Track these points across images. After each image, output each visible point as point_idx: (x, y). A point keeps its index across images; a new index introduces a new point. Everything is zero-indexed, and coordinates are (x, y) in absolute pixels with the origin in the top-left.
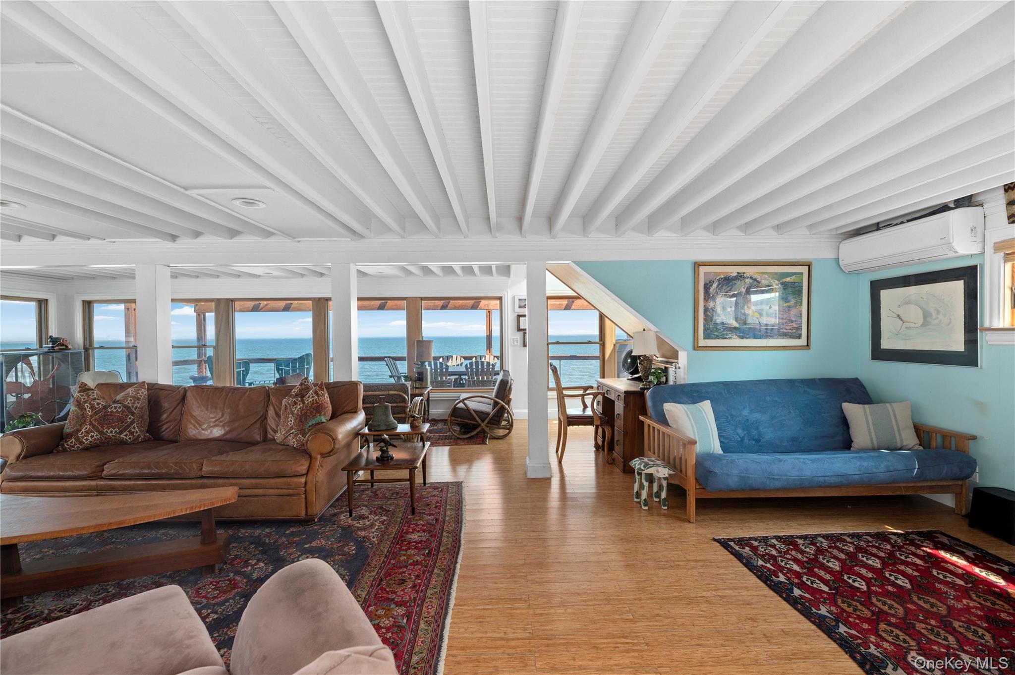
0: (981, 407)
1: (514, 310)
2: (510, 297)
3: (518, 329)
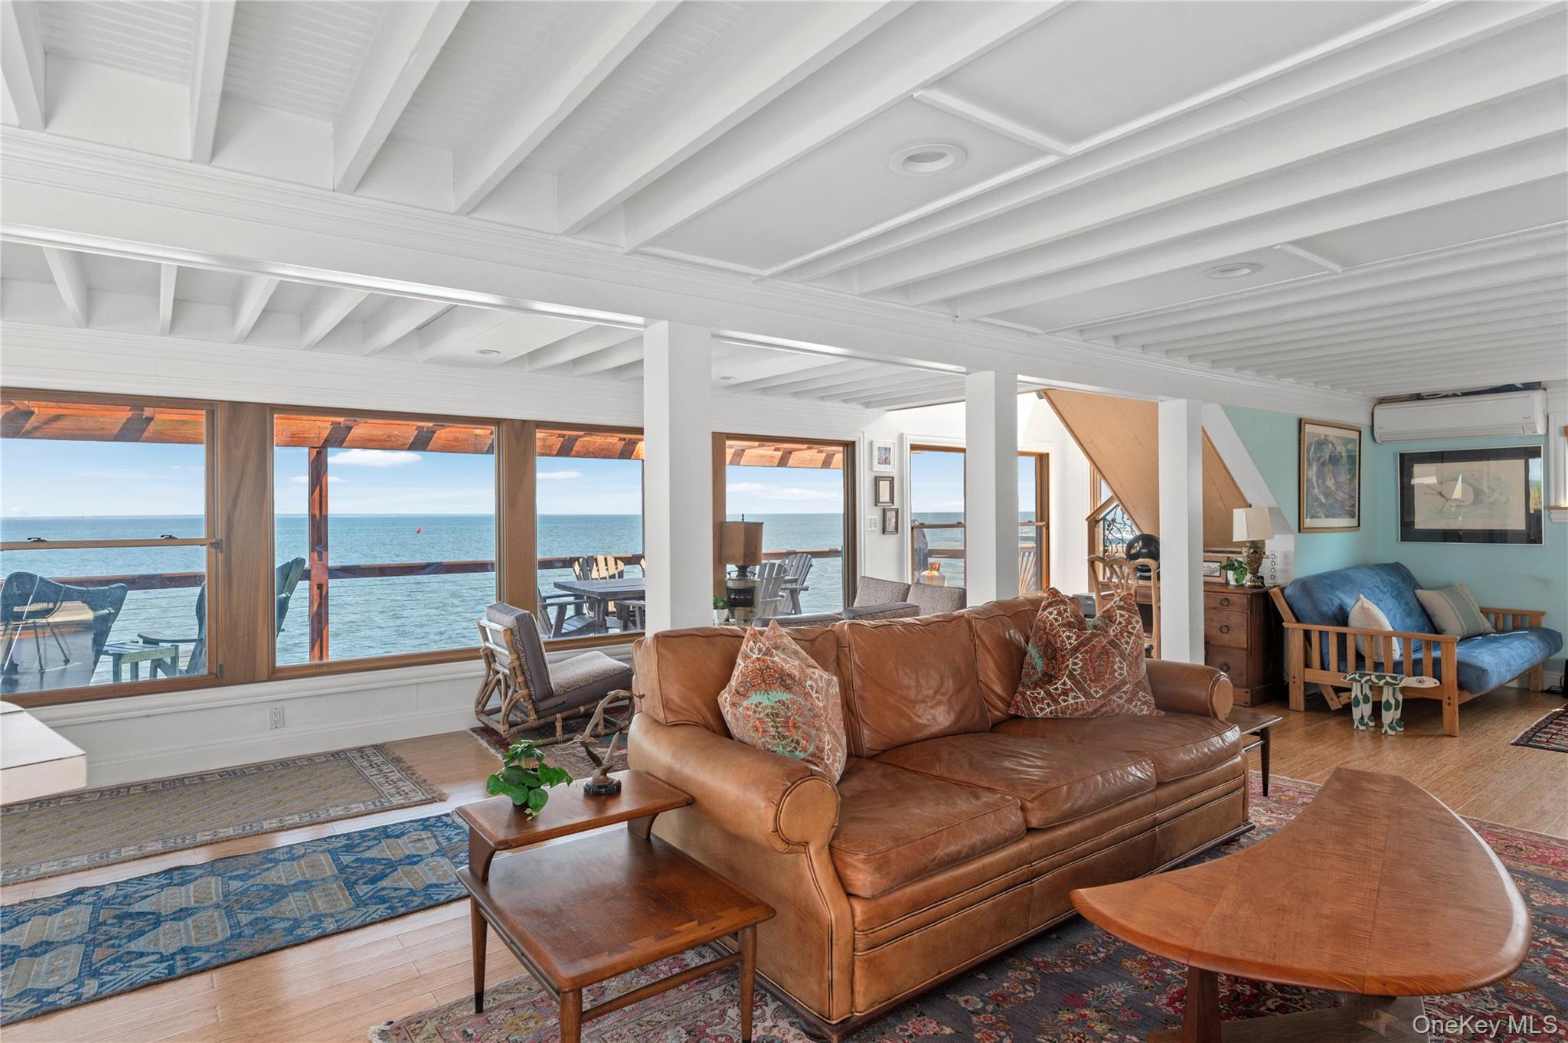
0: (1545, 583)
1: (871, 468)
2: (866, 442)
3: (877, 502)
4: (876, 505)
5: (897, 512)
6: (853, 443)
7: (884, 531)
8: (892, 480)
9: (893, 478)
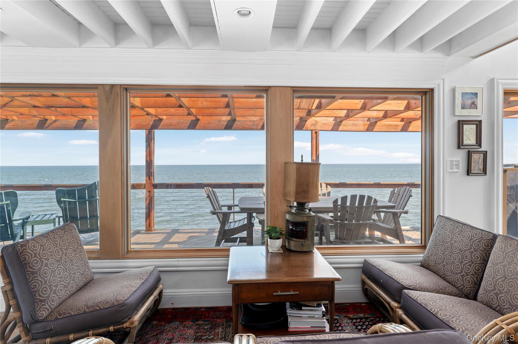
1: (453, 113)
2: (447, 89)
3: (460, 144)
4: (459, 148)
5: (485, 154)
6: (432, 90)
7: (469, 172)
8: (479, 124)
9: (480, 122)
